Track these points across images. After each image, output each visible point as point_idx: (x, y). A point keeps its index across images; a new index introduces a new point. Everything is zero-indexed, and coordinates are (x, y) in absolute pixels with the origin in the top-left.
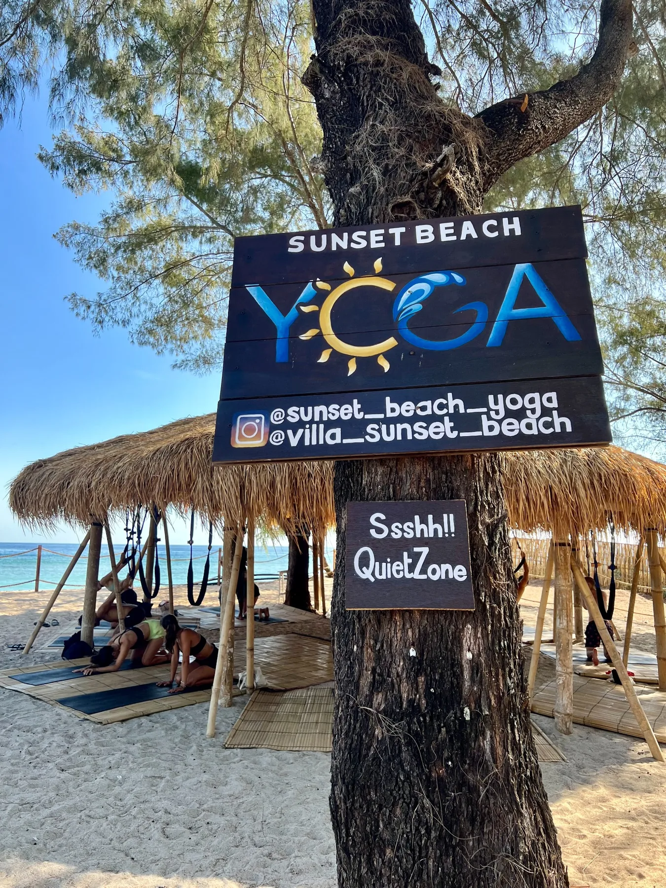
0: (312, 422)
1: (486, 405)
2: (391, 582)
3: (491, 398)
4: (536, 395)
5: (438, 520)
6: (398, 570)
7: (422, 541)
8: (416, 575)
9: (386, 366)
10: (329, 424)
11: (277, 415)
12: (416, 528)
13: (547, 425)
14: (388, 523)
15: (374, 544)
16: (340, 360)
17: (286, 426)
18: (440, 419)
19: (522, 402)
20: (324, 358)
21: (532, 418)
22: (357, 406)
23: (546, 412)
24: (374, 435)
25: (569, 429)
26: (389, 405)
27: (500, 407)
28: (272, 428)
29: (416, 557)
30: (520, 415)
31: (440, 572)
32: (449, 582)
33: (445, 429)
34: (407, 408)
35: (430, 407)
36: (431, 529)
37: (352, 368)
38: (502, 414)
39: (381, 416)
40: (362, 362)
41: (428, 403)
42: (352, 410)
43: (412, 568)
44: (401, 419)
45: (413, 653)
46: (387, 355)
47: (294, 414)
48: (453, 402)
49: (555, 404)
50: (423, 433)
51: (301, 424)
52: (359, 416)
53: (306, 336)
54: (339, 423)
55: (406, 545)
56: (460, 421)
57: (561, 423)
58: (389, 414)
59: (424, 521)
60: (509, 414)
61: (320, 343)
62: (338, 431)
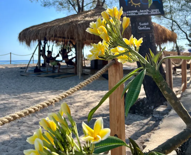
0: (132, 13)
1: (151, 10)
2: (142, 30)
3: (152, 10)
4: (156, 10)
5: (147, 23)
6: (143, 28)
7: (145, 25)
8: (145, 29)
9: (140, 6)
10: (134, 13)
11: (127, 12)
12: (144, 24)
13: (158, 13)
14: (141, 24)
15: (140, 26)
16: (134, 6)
17: (129, 13)
18: (146, 12)
19: (155, 10)
20: (132, 5)
21: (156, 12)
22: (137, 11)
23: (158, 11)
24: (139, 14)
25: (160, 13)
26: (140, 11)
27: (153, 11)
28: (127, 14)
29: (145, 27)
30: (155, 12)
31: (147, 28)
32: (148, 29)
33: (147, 13)
34: (143, 11)
35: (145, 11)
36: (146, 24)
37: (136, 6)
38: (153, 12)
39: (139, 12)
40: (137, 6)
41: (145, 10)
42: (136, 11)
43: (144, 28)
44: (142, 12)
45: (145, 36)
46: (140, 5)
47: (129, 12)
48: (148, 10)
49: (158, 10)
50: (144, 14)
51: (130, 13)
52: (137, 12)
53: (129, 2)
54: (135, 13)
55: (144, 26)
56: (149, 12)
57: (159, 13)
58: (141, 12)
59: (145, 23)
60: (154, 12)
61: (131, 3)
62: (135, 14)
